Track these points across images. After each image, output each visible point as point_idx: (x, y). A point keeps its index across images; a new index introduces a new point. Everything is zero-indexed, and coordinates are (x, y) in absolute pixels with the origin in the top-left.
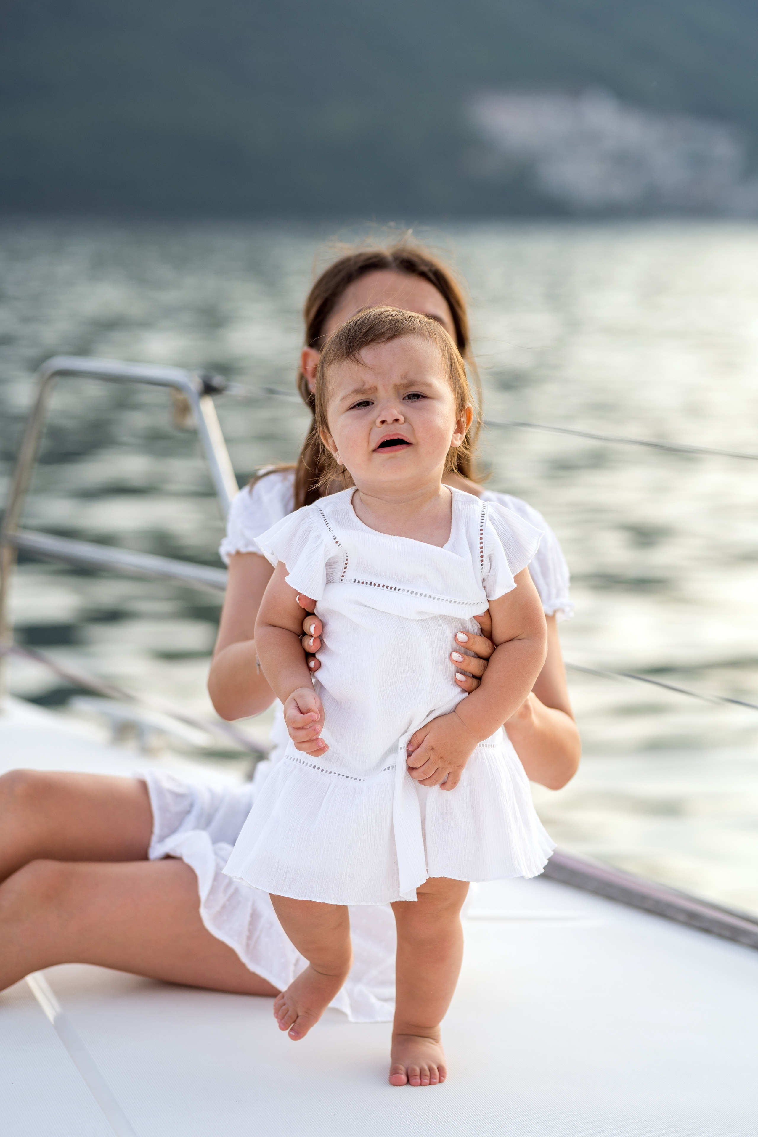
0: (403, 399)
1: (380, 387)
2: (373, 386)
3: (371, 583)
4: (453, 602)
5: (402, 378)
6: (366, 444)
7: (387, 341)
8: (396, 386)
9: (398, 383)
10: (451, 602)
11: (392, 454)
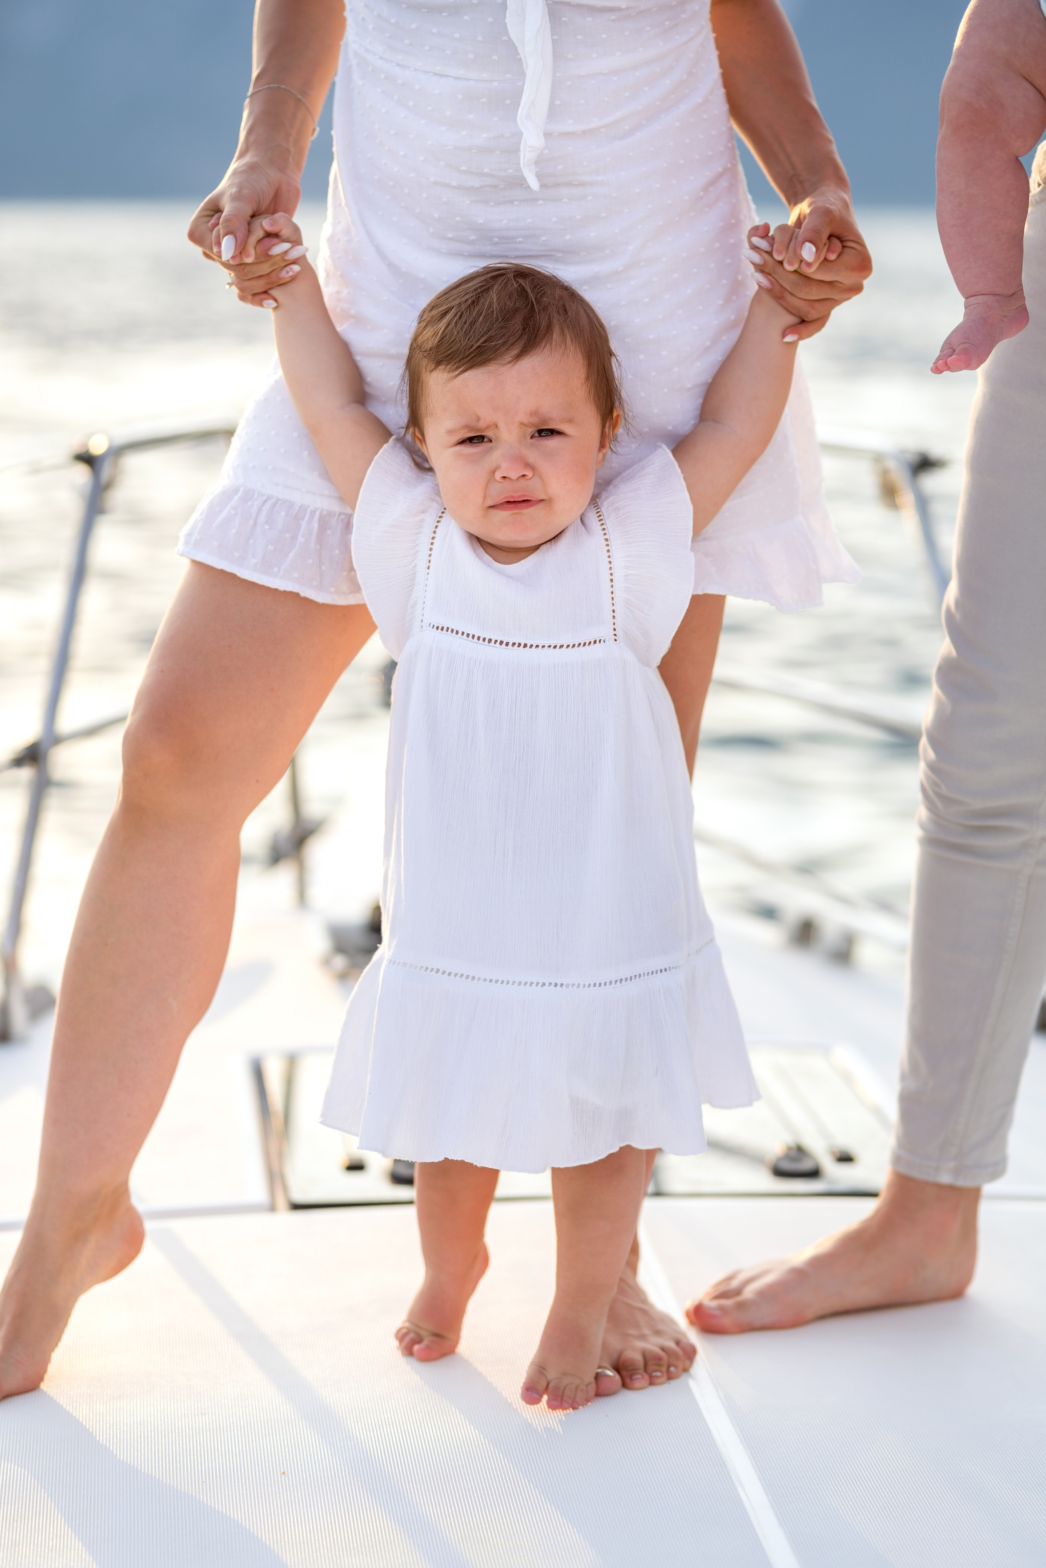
0: (532, 437)
1: (501, 425)
2: (491, 424)
3: (448, 628)
4: (558, 647)
5: (531, 414)
6: (481, 500)
7: (514, 362)
8: (522, 424)
9: (526, 421)
10: (555, 647)
11: (516, 511)
